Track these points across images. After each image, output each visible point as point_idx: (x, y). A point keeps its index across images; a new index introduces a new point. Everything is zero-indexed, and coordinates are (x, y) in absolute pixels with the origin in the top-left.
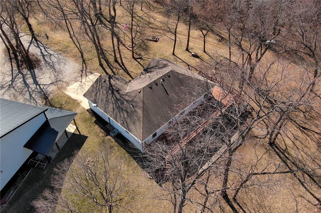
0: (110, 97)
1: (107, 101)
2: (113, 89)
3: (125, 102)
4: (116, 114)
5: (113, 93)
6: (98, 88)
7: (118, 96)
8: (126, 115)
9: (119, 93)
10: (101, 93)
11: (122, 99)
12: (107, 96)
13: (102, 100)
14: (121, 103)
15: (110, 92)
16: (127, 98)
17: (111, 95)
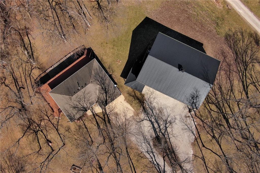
0: (107, 87)
1: (109, 86)
2: (105, 91)
3: (99, 81)
4: (105, 76)
5: (105, 89)
6: (113, 95)
7: (103, 85)
8: (100, 74)
9: (102, 87)
10: (111, 92)
11: (101, 83)
12: (108, 89)
13: (111, 87)
14: (102, 82)
15: (107, 90)
16: (98, 83)
17: (106, 88)
